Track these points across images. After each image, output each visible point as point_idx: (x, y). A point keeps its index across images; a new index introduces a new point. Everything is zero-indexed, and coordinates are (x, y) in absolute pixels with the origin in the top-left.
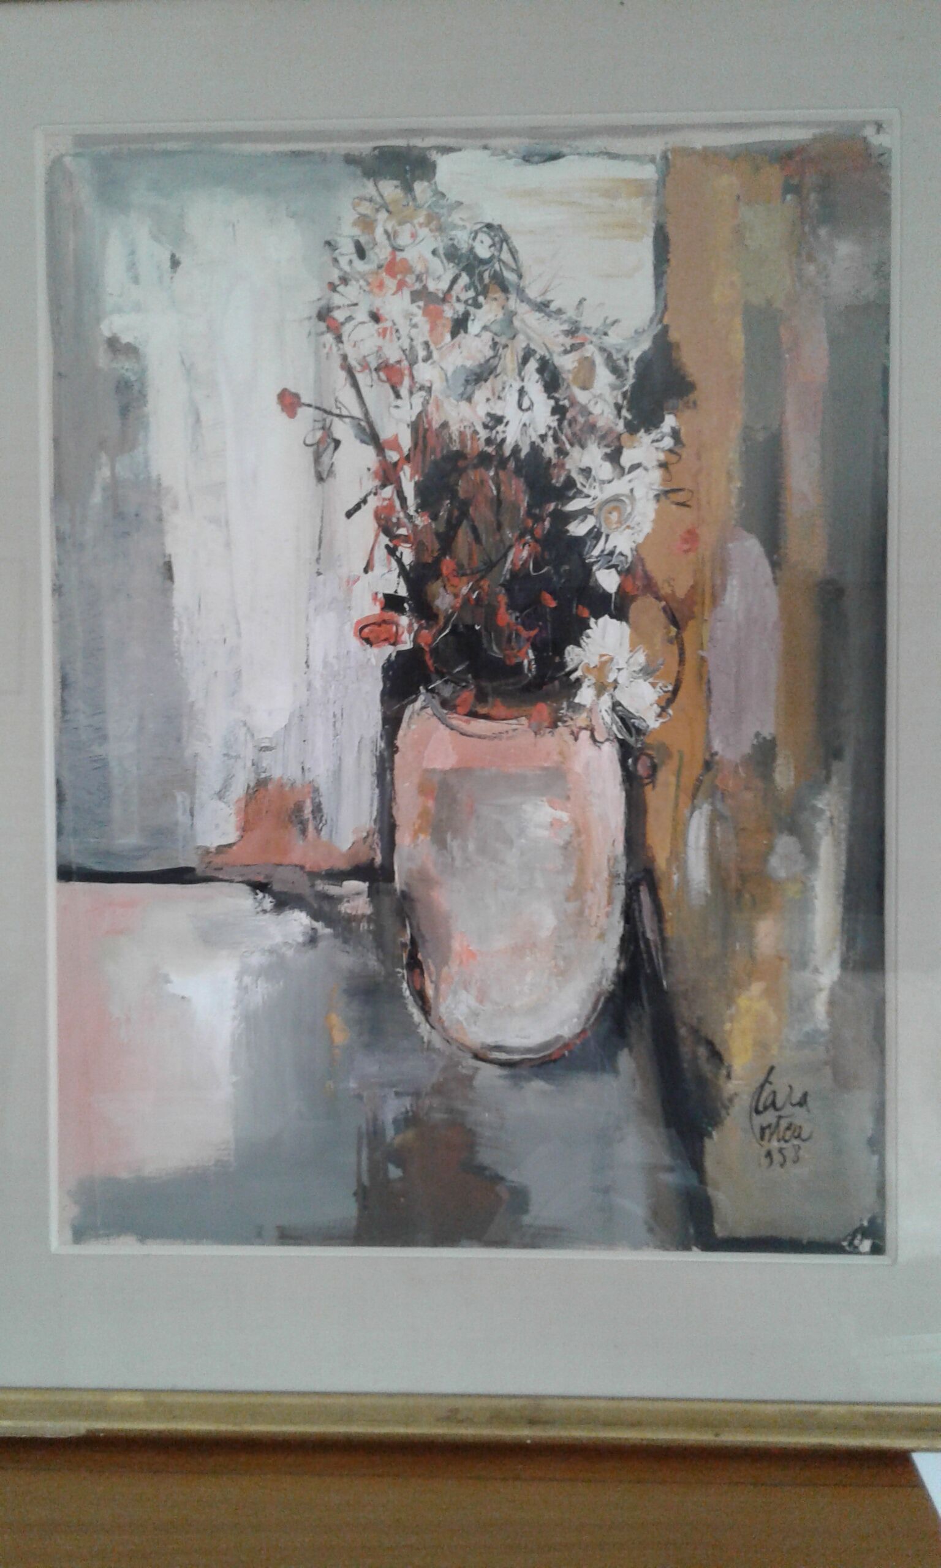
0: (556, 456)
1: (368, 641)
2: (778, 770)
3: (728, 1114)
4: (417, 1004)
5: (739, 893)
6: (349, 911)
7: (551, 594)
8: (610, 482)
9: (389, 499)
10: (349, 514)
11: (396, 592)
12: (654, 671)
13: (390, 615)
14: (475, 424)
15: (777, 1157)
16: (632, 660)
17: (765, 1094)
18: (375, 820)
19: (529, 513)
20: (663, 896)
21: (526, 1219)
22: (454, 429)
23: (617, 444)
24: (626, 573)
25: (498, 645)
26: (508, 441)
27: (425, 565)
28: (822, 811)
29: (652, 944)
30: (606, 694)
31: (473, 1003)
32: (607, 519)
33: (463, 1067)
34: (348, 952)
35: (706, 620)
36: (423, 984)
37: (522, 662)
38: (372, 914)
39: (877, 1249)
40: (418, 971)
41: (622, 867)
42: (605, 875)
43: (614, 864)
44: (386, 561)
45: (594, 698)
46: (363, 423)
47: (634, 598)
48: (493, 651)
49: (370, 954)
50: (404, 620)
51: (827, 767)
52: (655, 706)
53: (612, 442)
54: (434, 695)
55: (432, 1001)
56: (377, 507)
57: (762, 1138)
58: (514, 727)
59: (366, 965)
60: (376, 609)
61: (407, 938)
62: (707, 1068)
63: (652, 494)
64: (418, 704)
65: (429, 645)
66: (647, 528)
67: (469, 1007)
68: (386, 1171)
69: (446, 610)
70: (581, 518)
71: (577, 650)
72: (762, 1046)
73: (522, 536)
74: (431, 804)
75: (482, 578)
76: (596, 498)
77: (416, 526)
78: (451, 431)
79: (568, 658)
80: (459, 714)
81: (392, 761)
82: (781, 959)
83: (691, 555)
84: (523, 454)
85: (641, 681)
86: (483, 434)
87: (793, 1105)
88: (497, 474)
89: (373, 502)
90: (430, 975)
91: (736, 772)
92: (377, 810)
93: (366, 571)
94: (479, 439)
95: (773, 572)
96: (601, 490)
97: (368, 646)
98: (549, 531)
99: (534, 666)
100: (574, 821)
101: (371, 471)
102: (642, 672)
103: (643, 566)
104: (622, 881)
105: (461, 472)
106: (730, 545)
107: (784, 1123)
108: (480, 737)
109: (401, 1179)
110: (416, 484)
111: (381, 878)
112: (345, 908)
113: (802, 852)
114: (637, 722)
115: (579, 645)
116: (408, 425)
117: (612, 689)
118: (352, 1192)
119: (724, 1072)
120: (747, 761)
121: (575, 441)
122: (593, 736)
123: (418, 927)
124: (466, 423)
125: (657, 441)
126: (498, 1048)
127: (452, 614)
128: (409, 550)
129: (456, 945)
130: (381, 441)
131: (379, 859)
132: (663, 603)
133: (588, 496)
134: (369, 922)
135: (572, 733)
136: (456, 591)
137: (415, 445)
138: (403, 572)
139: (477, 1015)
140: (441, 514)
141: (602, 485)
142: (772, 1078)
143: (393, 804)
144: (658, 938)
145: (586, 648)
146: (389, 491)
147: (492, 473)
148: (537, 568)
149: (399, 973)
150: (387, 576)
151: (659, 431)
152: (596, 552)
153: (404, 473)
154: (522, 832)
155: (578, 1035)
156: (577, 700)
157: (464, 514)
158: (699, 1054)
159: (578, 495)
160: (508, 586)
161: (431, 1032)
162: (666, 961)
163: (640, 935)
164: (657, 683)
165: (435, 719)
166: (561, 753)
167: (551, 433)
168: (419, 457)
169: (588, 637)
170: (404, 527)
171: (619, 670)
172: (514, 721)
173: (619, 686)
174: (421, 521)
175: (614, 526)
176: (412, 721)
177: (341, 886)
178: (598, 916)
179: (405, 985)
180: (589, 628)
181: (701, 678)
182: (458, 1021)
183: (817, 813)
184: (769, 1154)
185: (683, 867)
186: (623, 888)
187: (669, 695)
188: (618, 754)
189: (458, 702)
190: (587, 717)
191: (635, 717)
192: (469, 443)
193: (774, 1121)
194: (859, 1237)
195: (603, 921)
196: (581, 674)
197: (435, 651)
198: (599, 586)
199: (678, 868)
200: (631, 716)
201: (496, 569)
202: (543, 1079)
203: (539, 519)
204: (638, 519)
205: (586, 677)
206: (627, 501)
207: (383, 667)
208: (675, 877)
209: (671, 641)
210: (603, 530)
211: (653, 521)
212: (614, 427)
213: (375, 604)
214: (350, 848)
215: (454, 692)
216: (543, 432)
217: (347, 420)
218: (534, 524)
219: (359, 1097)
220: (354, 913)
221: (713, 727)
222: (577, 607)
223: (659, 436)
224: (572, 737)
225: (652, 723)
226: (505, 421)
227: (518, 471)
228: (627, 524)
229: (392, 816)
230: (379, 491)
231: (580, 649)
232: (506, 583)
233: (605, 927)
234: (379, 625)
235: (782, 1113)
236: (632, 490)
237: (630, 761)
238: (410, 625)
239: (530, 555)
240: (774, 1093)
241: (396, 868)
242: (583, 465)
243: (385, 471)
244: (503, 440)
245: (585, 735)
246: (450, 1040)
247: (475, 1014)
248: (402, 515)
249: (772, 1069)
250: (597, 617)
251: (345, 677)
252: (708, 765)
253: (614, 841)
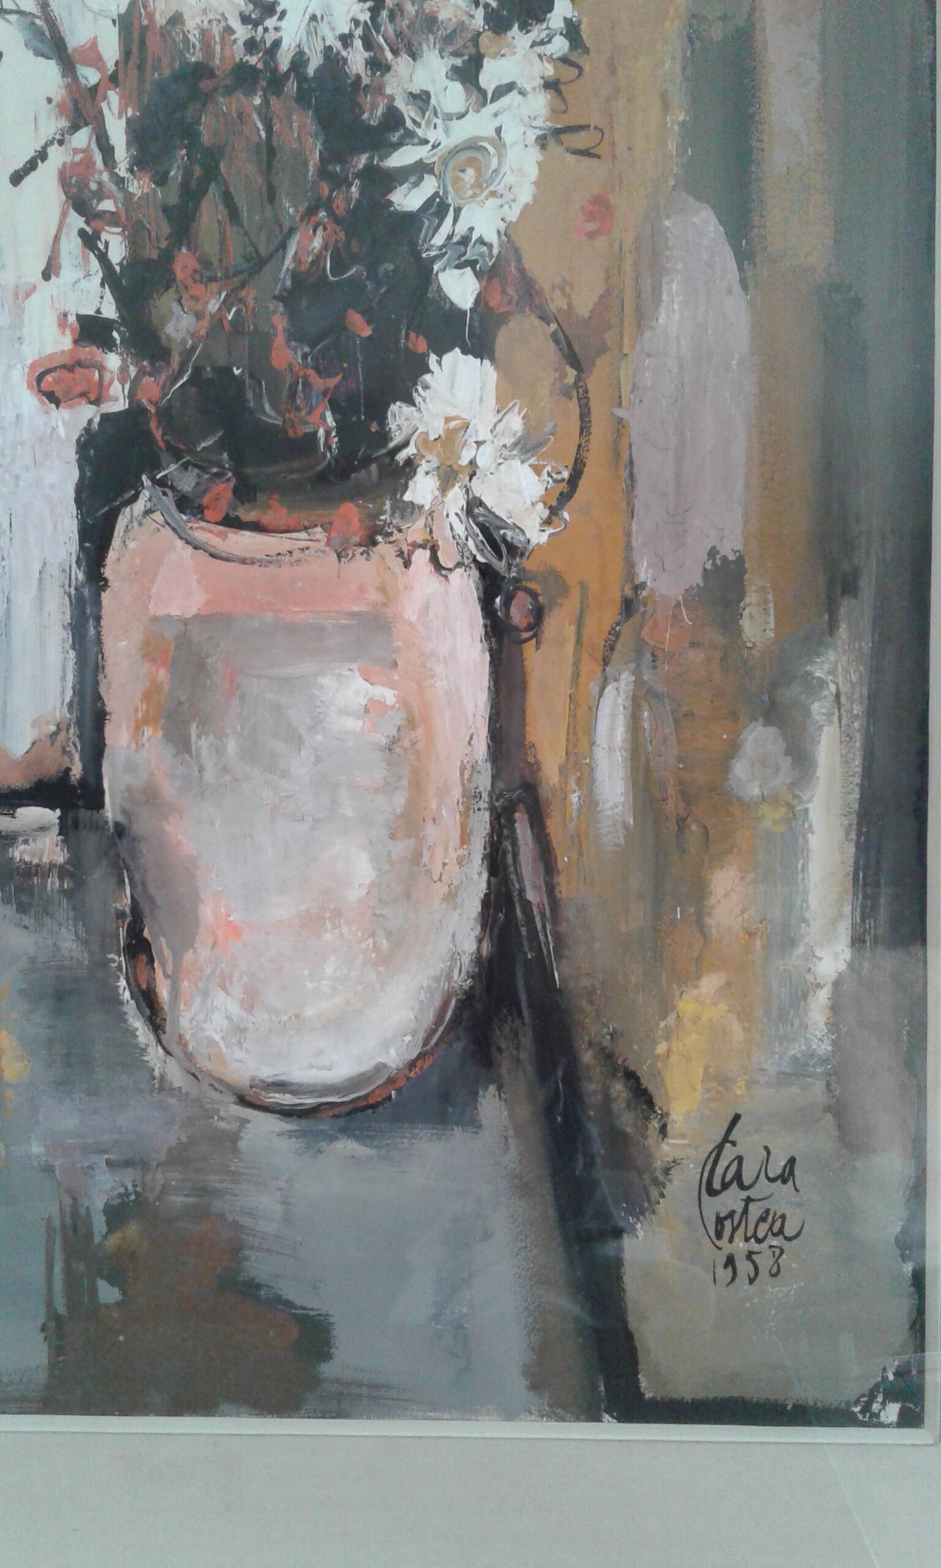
0: (369, 72)
1: (52, 398)
2: (746, 613)
3: (662, 1195)
4: (143, 1016)
5: (681, 823)
6: (27, 859)
7: (362, 313)
8: (461, 116)
9: (83, 151)
10: (17, 178)
11: (98, 311)
12: (541, 445)
13: (91, 351)
14: (227, 15)
15: (744, 1267)
16: (500, 427)
17: (723, 1164)
18: (70, 706)
19: (323, 172)
20: (554, 827)
21: (327, 1369)
22: (192, 24)
23: (473, 51)
24: (489, 275)
25: (273, 406)
26: (285, 45)
27: (148, 264)
28: (822, 683)
29: (535, 910)
30: (458, 485)
31: (235, 1009)
32: (456, 181)
33: (221, 1119)
34: (26, 927)
35: (626, 355)
36: (152, 981)
37: (316, 433)
38: (66, 863)
39: (911, 1418)
40: (144, 958)
41: (484, 781)
42: (457, 793)
43: (471, 775)
44: (80, 259)
45: (437, 493)
46: (38, 22)
47: (502, 319)
48: (265, 413)
49: (63, 931)
50: (113, 361)
51: (832, 608)
52: (541, 505)
53: (464, 46)
54: (166, 490)
55: (166, 1007)
56: (64, 165)
57: (719, 1235)
58: (304, 544)
59: (57, 947)
60: (66, 342)
61: (125, 903)
62: (627, 1121)
63: (532, 136)
64: (140, 506)
65: (155, 404)
66: (525, 195)
67: (228, 1018)
68: (94, 1291)
69: (184, 341)
70: (413, 179)
71: (407, 410)
72: (718, 1081)
73: (312, 211)
74: (162, 675)
75: (243, 285)
76: (439, 144)
77: (129, 196)
78: (186, 29)
79: (392, 426)
80: (209, 522)
81: (98, 603)
82: (751, 934)
83: (601, 242)
84: (311, 71)
85: (516, 463)
86: (242, 33)
87: (772, 1180)
88: (266, 101)
89: (57, 157)
90: (163, 965)
91: (676, 617)
92: (73, 688)
93: (46, 275)
94: (235, 41)
95: (741, 268)
96: (447, 131)
97: (53, 406)
98: (358, 203)
99: (336, 439)
100: (404, 703)
101: (54, 103)
102: (519, 447)
103: (519, 260)
104: (483, 805)
105: (206, 99)
106: (667, 223)
107: (755, 1210)
108: (244, 561)
109: (118, 1304)
110: (129, 122)
111: (81, 803)
112: (20, 853)
113: (788, 752)
114: (509, 535)
115: (411, 402)
116: (114, 22)
117: (468, 478)
118: (39, 1324)
119: (655, 1124)
120: (694, 598)
121: (401, 46)
122: (434, 559)
123: (144, 884)
124: (211, 16)
125: (542, 43)
126: (281, 1086)
127: (193, 348)
128: (120, 238)
129: (207, 913)
130: (70, 50)
131: (77, 771)
132: (553, 326)
133: (425, 142)
134: (61, 878)
135: (401, 554)
136: (199, 307)
137: (127, 54)
138: (110, 278)
139: (243, 1031)
140: (172, 173)
141: (448, 122)
142: (734, 1136)
143: (101, 677)
144: (545, 900)
145: (423, 406)
146: (83, 137)
147: (257, 101)
148: (339, 266)
149: (114, 961)
150: (84, 284)
151: (545, 25)
152: (439, 240)
153: (109, 104)
154: (317, 722)
155: (412, 1065)
156: (407, 497)
157: (211, 173)
158: (614, 1095)
159: (408, 140)
160: (288, 299)
161: (165, 1062)
162: (559, 938)
163: (515, 894)
164: (545, 466)
165: (167, 532)
166: (382, 589)
167: (359, 32)
168: (133, 73)
169: (426, 387)
170: (108, 197)
171: (479, 444)
172: (303, 535)
173: (478, 472)
174: (138, 187)
175: (470, 193)
176: (131, 534)
177: (13, 816)
178: (445, 864)
179: (123, 983)
180: (428, 371)
181: (617, 454)
182: (212, 1043)
183: (815, 687)
184: (730, 1262)
185: (587, 778)
186: (487, 815)
187: (564, 487)
188: (478, 589)
189: (205, 501)
190: (425, 526)
191: (506, 526)
192: (218, 48)
193: (739, 1207)
194: (880, 1399)
195: (453, 870)
196: (415, 451)
197: (165, 414)
198: (445, 298)
199: (579, 781)
200: (499, 523)
201: (267, 270)
202: (356, 1137)
203: (340, 182)
204: (510, 179)
205: (424, 457)
206: (491, 149)
207: (78, 441)
208: (574, 798)
209: (566, 393)
210: (450, 201)
211: (534, 183)
212: (467, 22)
213: (63, 333)
214: (27, 752)
215: (197, 484)
216: (346, 31)
217: (13, 18)
218: (331, 193)
219: (48, 1169)
220: (36, 861)
221: (636, 542)
222: (407, 336)
223: (543, 35)
224: (401, 561)
225: (537, 536)
226: (279, 9)
227: (302, 98)
228: (492, 188)
229: (98, 698)
230: (67, 137)
231: (413, 409)
232: (285, 294)
233: (456, 883)
234: (70, 368)
235: (751, 1193)
236: (499, 130)
237: (498, 600)
238: (124, 369)
239: (325, 247)
240: (740, 1159)
241: (106, 785)
242: (415, 89)
243: (76, 102)
244: (277, 43)
245: (421, 557)
246: (197, 1074)
247: (239, 1030)
248: (105, 177)
249: (737, 1118)
250: (441, 351)
251: (13, 460)
252: (628, 606)
253: (471, 738)
